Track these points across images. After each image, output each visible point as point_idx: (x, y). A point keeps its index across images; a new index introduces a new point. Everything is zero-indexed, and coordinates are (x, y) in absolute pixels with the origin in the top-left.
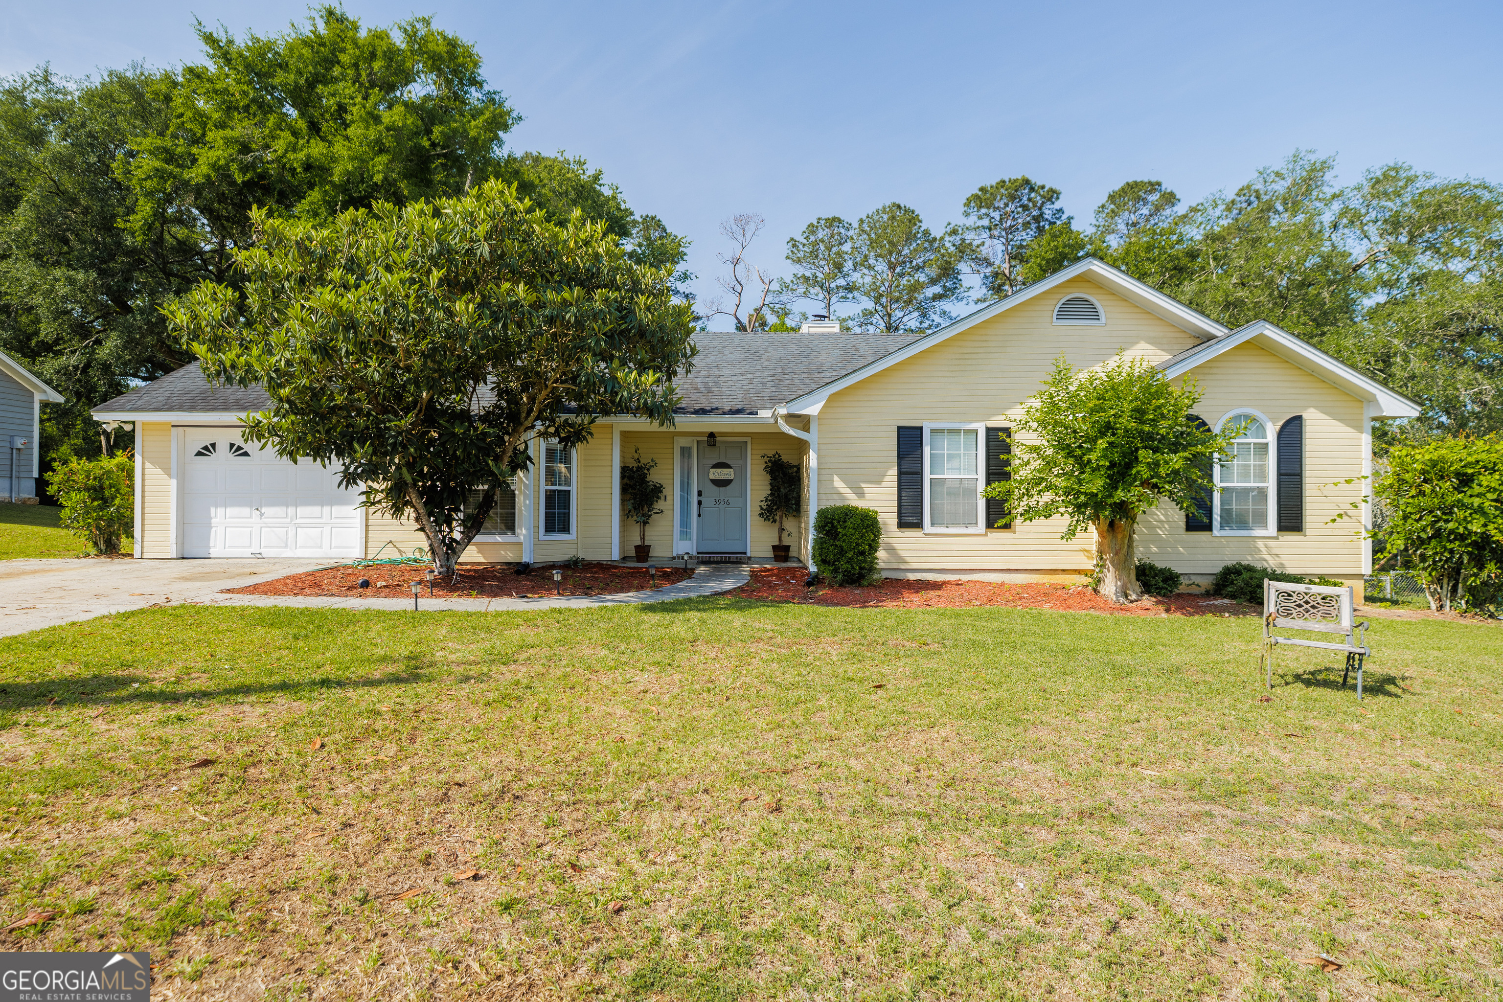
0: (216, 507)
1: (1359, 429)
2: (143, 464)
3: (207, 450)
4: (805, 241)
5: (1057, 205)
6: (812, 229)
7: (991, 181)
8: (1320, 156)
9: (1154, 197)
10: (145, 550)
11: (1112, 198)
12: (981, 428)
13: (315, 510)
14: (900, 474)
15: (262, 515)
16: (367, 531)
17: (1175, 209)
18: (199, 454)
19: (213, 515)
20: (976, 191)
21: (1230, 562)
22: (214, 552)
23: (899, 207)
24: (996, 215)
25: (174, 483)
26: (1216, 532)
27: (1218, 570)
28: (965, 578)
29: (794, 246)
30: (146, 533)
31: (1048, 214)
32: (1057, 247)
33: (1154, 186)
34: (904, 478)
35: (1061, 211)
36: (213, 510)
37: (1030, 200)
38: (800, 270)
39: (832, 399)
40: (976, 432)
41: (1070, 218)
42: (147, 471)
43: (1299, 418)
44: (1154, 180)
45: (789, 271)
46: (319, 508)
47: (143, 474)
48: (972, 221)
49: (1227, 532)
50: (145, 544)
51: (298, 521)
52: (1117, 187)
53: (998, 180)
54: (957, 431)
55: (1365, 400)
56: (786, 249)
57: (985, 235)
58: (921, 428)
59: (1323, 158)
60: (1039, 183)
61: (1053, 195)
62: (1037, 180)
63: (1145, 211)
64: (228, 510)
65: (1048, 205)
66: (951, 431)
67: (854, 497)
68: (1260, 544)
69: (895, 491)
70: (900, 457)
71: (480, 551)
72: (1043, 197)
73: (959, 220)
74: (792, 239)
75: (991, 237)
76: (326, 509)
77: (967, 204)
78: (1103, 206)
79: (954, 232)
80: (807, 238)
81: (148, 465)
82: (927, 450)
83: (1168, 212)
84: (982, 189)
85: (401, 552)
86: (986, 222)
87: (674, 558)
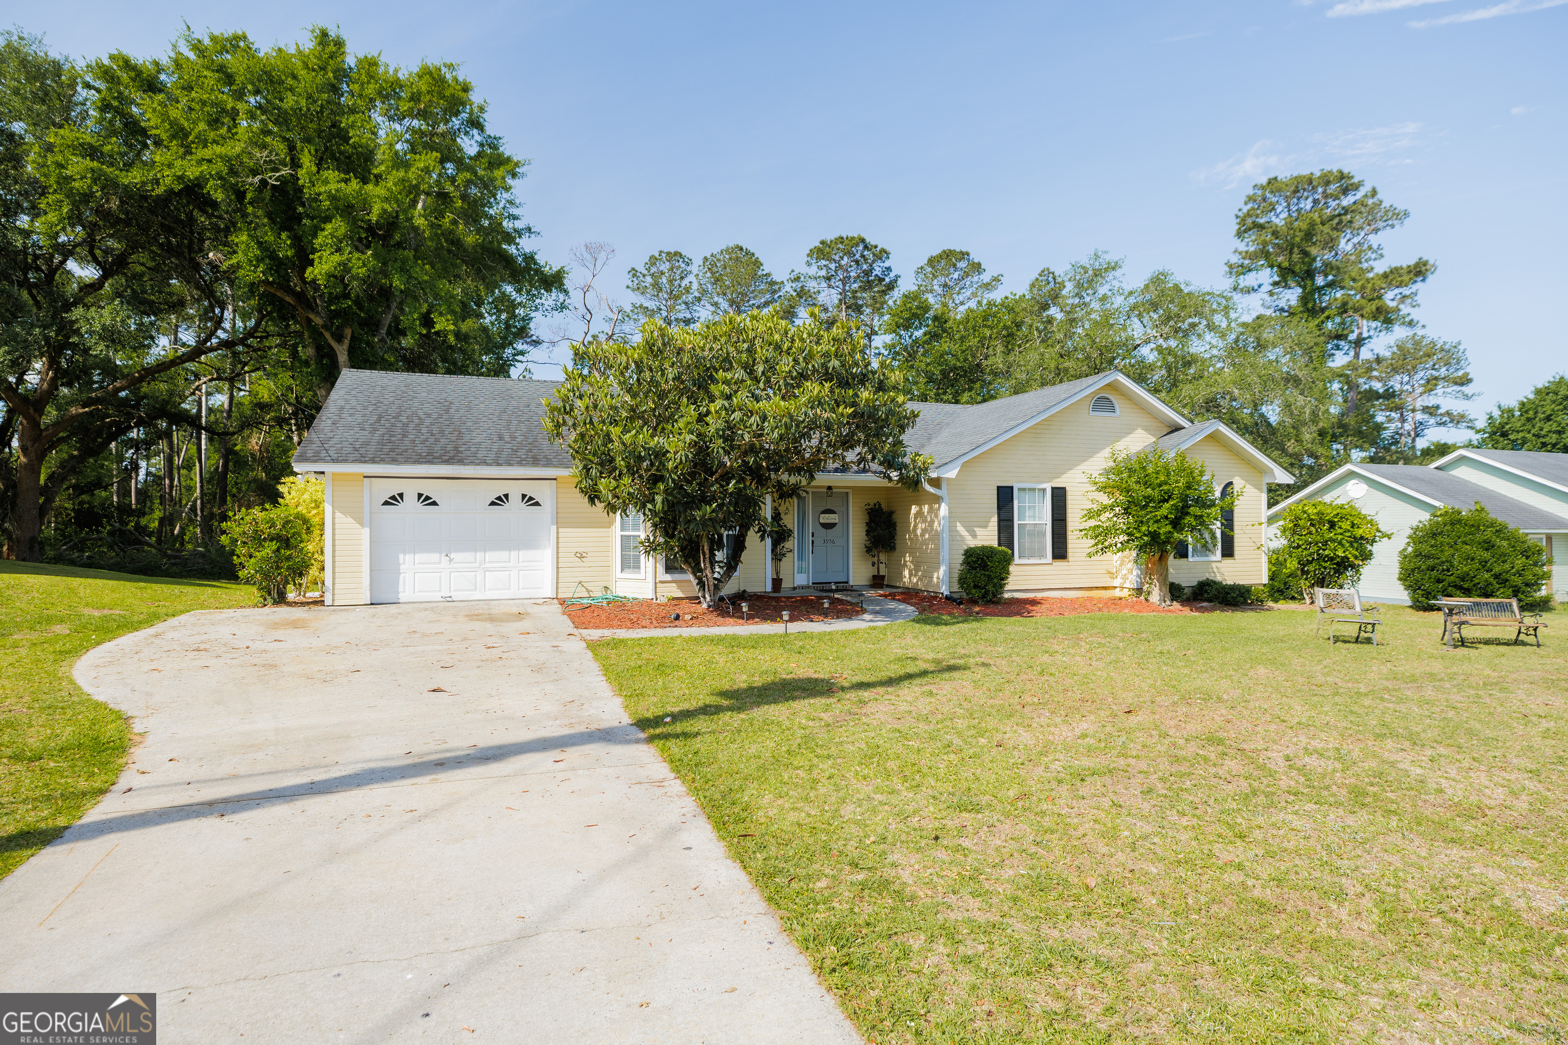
0: (405, 553)
1: (1261, 491)
2: (334, 513)
3: (395, 500)
4: (646, 272)
5: (887, 264)
6: (653, 260)
7: (830, 237)
8: (1112, 257)
9: (962, 264)
10: (336, 597)
11: (931, 261)
12: (1048, 487)
13: (503, 555)
14: (999, 521)
15: (451, 560)
16: (558, 573)
17: (982, 277)
18: (386, 503)
19: (401, 561)
20: (818, 244)
21: (1203, 578)
22: (403, 597)
23: (741, 249)
24: (833, 266)
25: (366, 531)
26: (1190, 559)
27: (1195, 584)
28: (1039, 595)
29: (634, 275)
30: (337, 581)
31: (877, 271)
32: (911, 309)
33: (964, 255)
34: (1002, 523)
35: (889, 269)
36: (401, 556)
37: (863, 256)
38: (639, 300)
39: (964, 465)
40: (1044, 490)
41: (897, 277)
42: (337, 521)
43: (1231, 483)
44: (964, 250)
45: (629, 300)
46: (507, 553)
47: (334, 524)
48: (813, 270)
49: (1196, 559)
50: (336, 592)
51: (487, 565)
52: (936, 252)
53: (837, 236)
54: (1034, 490)
55: (1261, 470)
56: (627, 280)
57: (824, 284)
58: (1012, 488)
59: (1116, 259)
60: (873, 243)
61: (883, 254)
62: (871, 240)
63: (956, 276)
64: (417, 556)
65: (879, 263)
66: (1030, 489)
67: (970, 538)
68: (1214, 565)
69: (996, 533)
70: (999, 508)
71: (679, 587)
72: (874, 255)
73: (802, 269)
74: (633, 269)
75: (830, 286)
76: (514, 554)
77: (811, 254)
78: (922, 268)
79: (797, 279)
80: (648, 270)
81: (338, 514)
82: (1016, 502)
83: (976, 279)
84: (822, 243)
85: (588, 591)
86: (823, 273)
87: (794, 588)
